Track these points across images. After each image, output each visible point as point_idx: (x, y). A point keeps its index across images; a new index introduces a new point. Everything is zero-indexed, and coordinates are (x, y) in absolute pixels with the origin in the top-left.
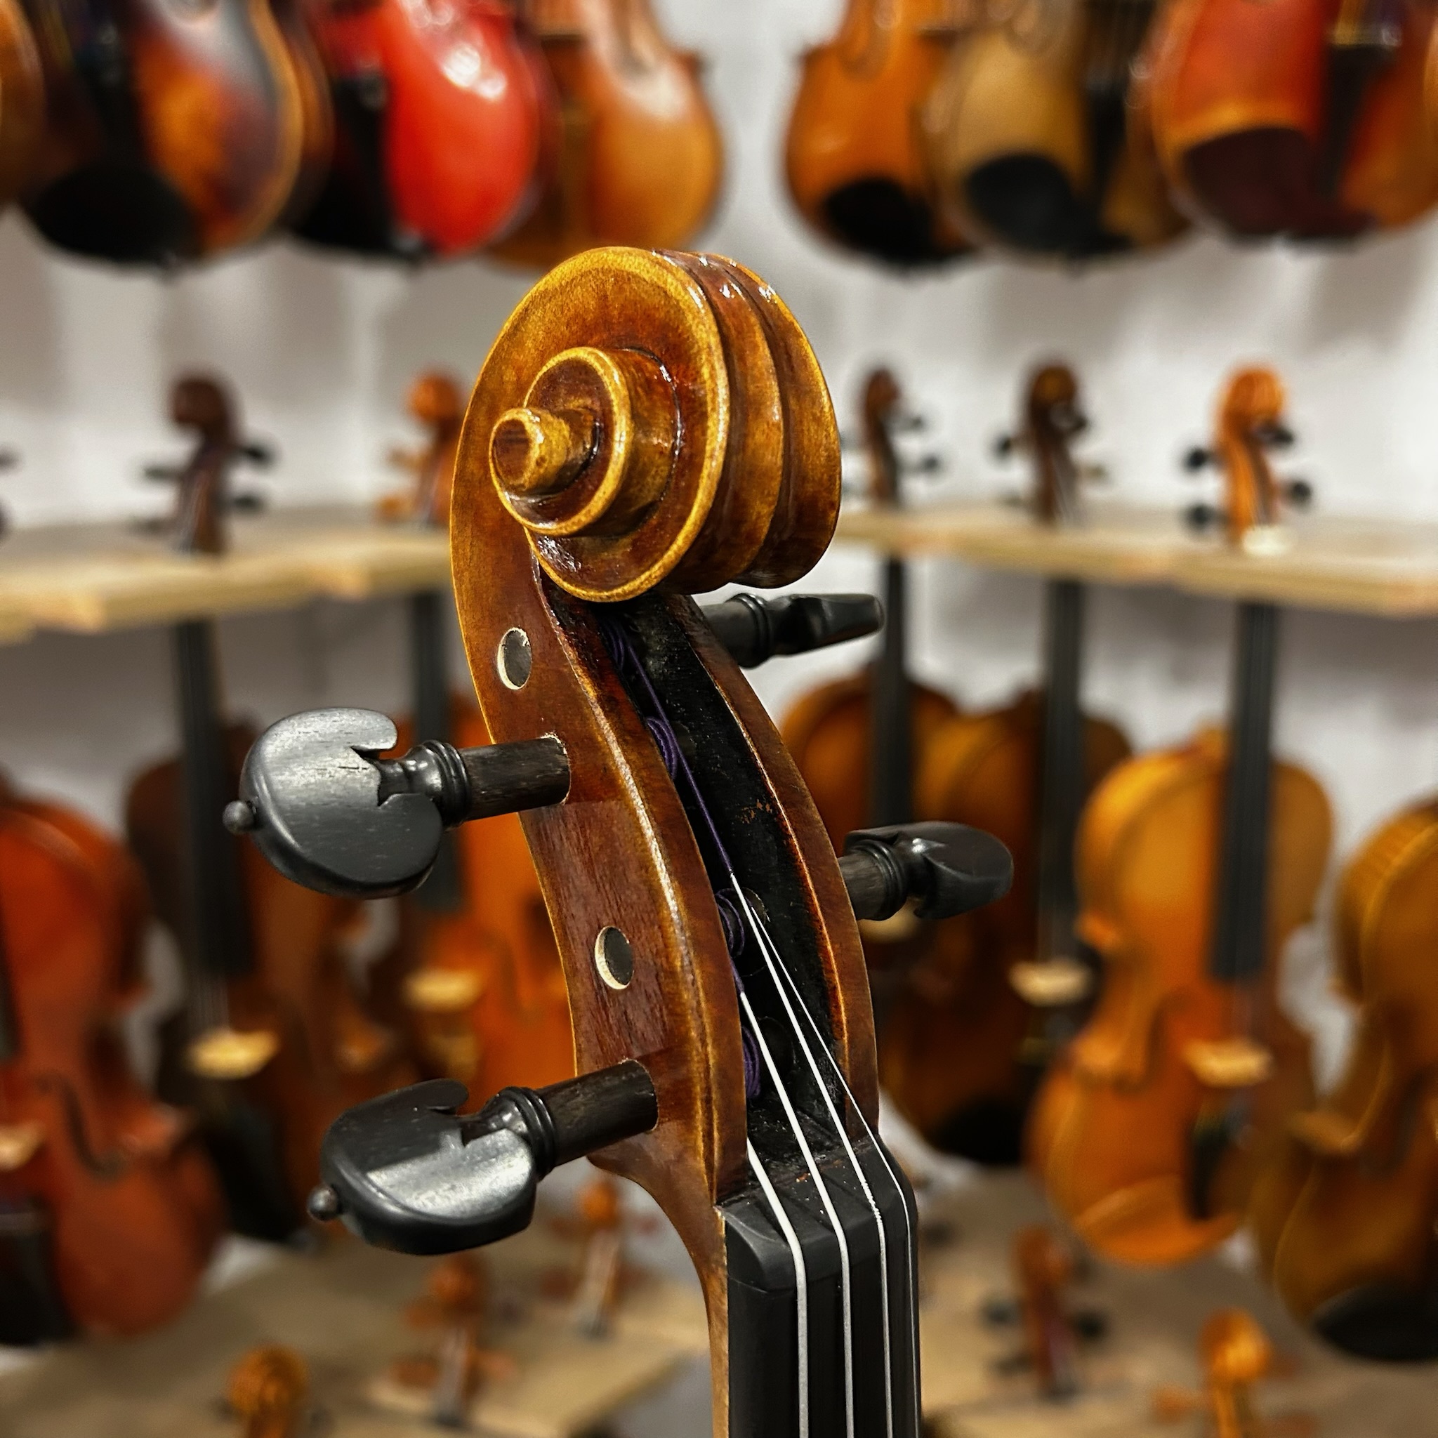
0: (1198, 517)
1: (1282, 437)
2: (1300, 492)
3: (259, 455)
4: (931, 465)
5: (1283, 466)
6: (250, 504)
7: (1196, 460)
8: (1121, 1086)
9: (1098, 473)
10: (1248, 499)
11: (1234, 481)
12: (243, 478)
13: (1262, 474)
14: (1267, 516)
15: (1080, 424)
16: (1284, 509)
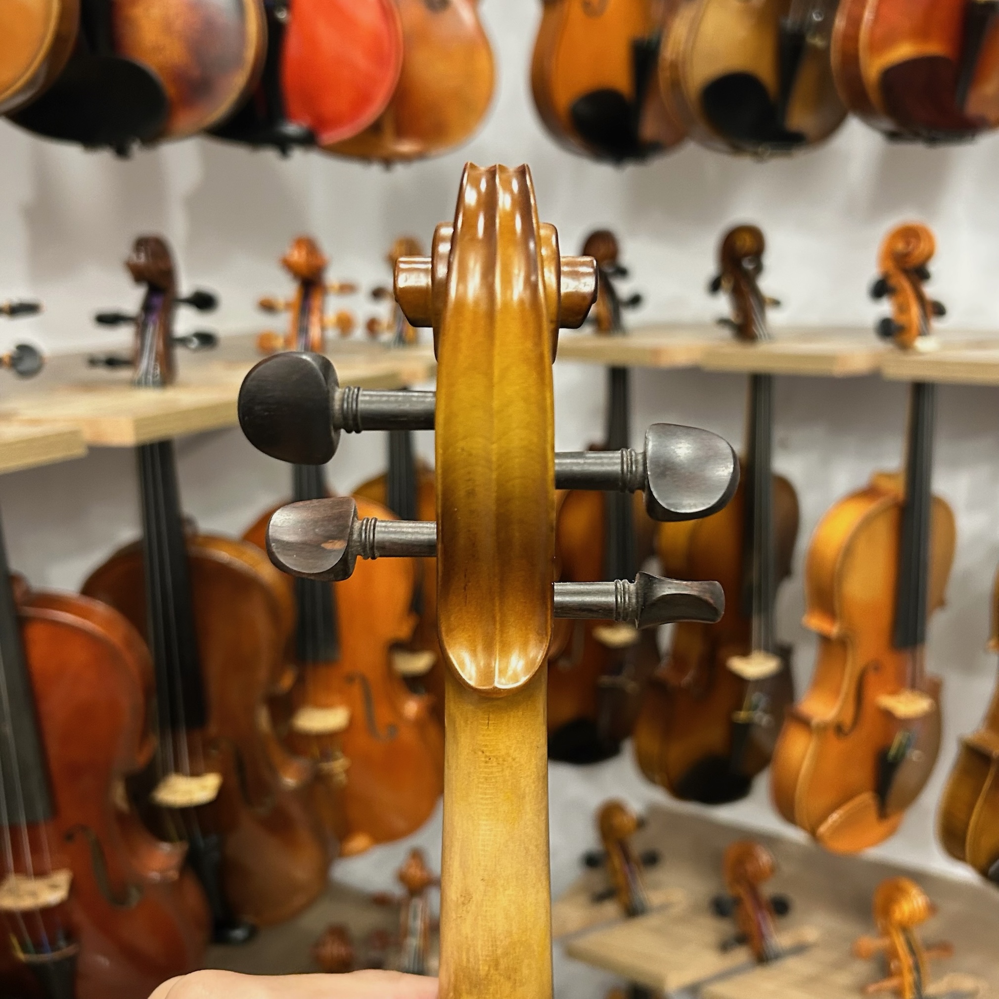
0: (885, 328)
2: (939, 310)
3: (206, 303)
4: (635, 301)
7: (878, 290)
9: (776, 303)
13: (921, 298)
14: (925, 331)
15: (759, 268)
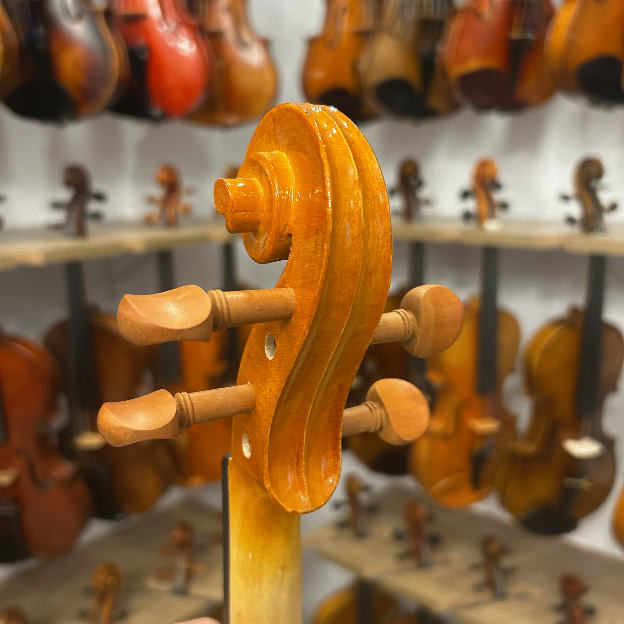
0: (467, 216)
1: (496, 186)
2: (504, 206)
3: (100, 197)
5: (498, 196)
6: (97, 216)
7: (465, 195)
8: (445, 437)
9: (428, 202)
10: (485, 209)
11: (479, 202)
12: (93, 206)
13: (490, 200)
14: (492, 215)
15: (420, 184)
16: (499, 213)
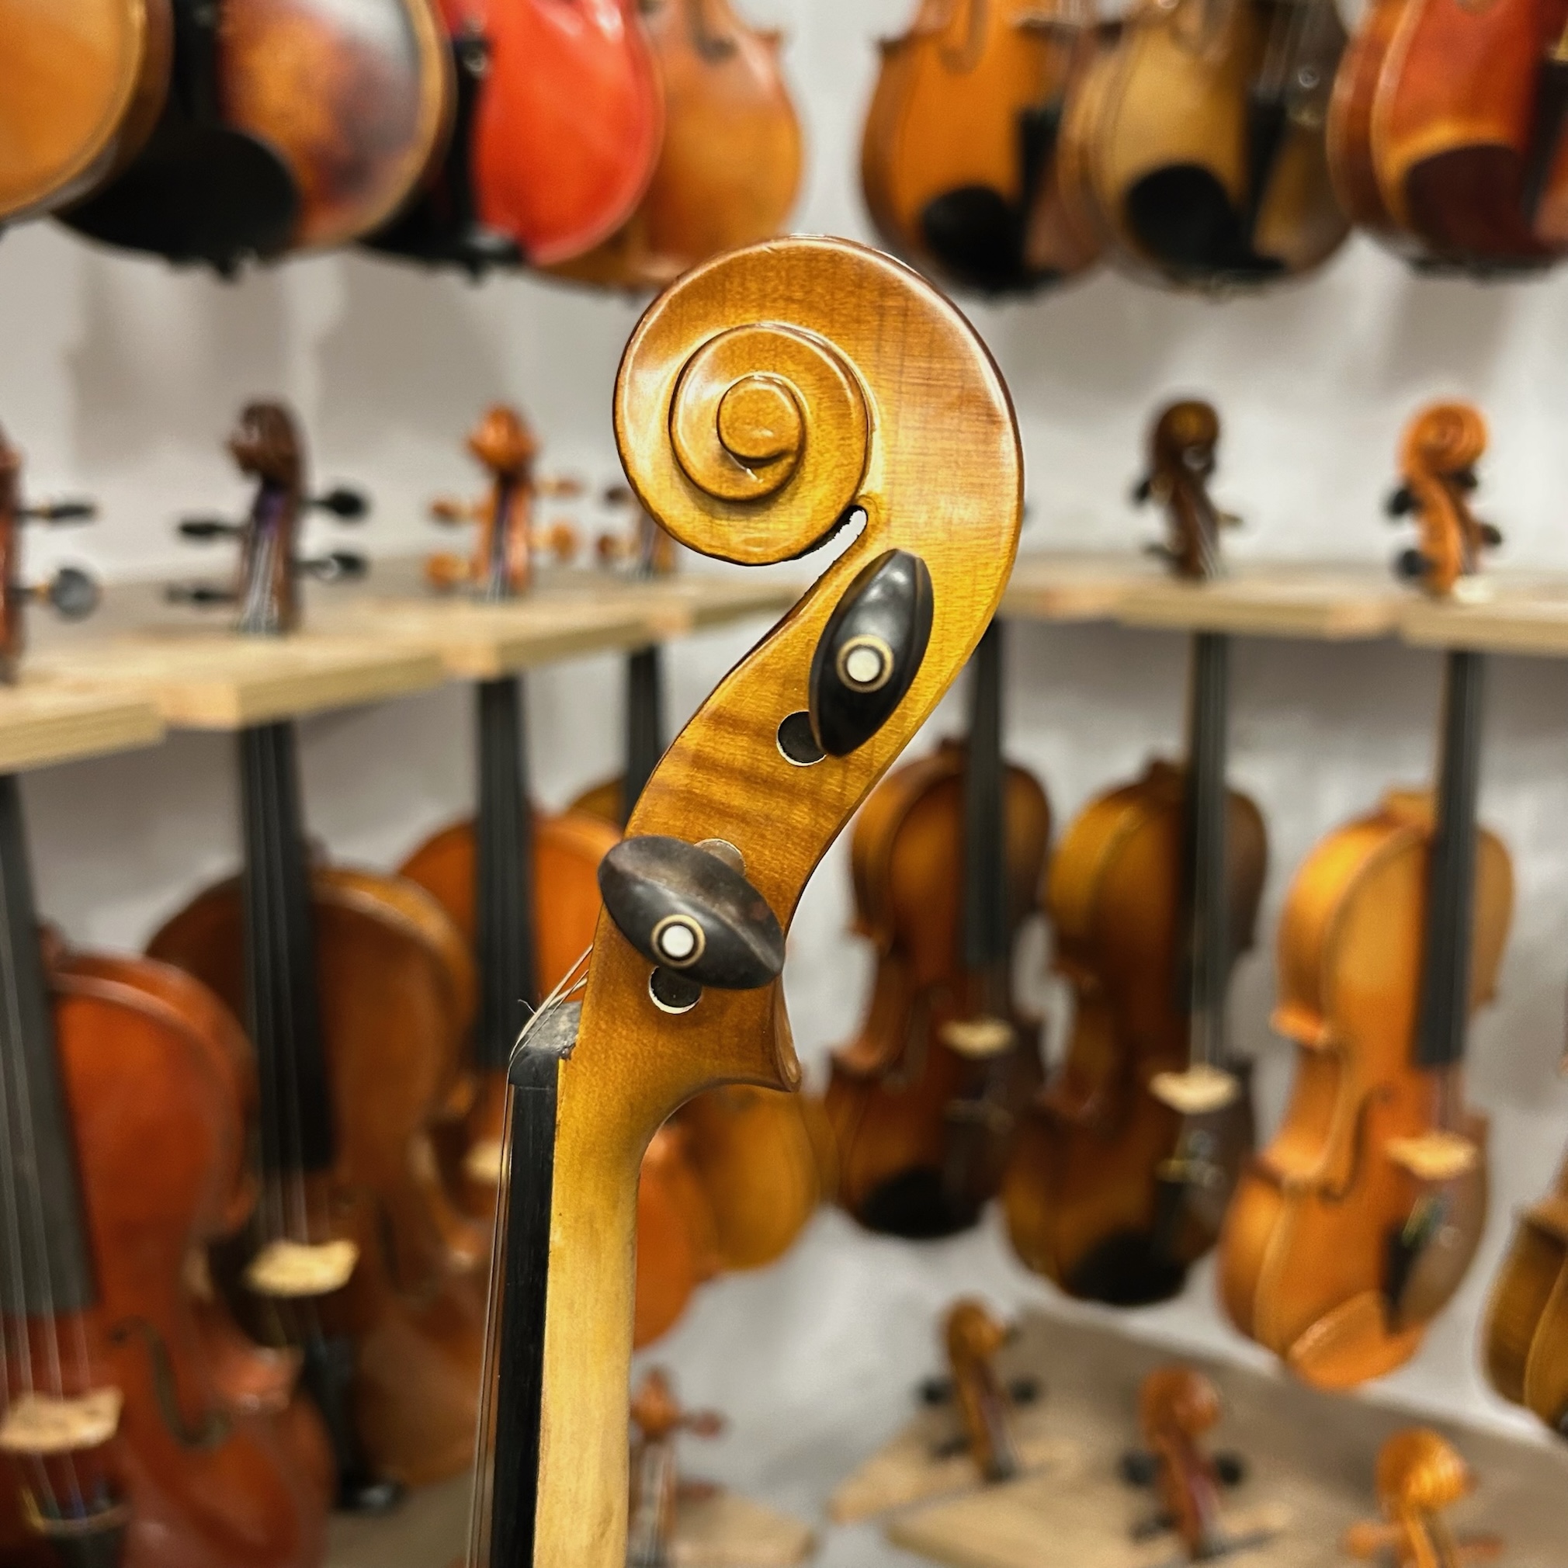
0: (1409, 564)
1: (1467, 482)
2: (1490, 537)
3: (350, 507)
6: (350, 564)
8: (1326, 1193)
9: (1234, 521)
13: (1463, 518)
14: (1470, 567)
15: (1209, 467)
